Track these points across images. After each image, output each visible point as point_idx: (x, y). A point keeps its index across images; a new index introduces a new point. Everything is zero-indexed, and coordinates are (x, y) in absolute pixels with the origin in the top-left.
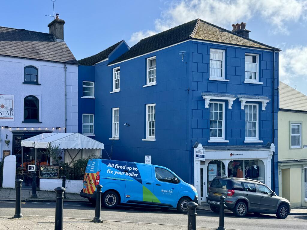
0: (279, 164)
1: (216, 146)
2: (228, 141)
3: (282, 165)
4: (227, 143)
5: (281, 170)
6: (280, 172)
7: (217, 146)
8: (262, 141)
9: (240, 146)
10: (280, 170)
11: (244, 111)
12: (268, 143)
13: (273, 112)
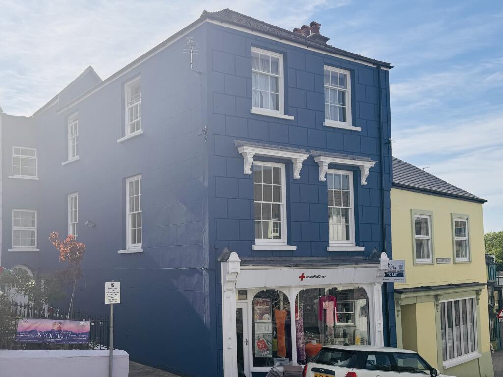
0: (396, 295)
1: (268, 259)
2: (294, 248)
3: (403, 296)
4: (292, 251)
5: (399, 308)
6: (398, 311)
7: (272, 259)
8: (362, 249)
9: (320, 258)
10: (397, 308)
11: (325, 184)
12: (374, 252)
13: (381, 189)
